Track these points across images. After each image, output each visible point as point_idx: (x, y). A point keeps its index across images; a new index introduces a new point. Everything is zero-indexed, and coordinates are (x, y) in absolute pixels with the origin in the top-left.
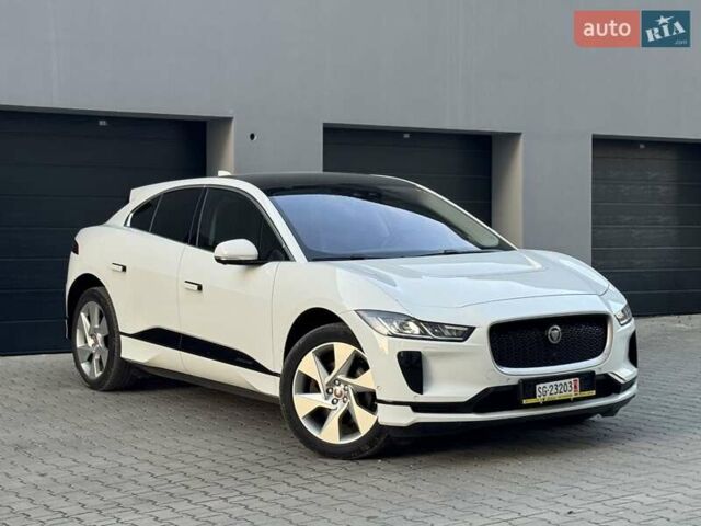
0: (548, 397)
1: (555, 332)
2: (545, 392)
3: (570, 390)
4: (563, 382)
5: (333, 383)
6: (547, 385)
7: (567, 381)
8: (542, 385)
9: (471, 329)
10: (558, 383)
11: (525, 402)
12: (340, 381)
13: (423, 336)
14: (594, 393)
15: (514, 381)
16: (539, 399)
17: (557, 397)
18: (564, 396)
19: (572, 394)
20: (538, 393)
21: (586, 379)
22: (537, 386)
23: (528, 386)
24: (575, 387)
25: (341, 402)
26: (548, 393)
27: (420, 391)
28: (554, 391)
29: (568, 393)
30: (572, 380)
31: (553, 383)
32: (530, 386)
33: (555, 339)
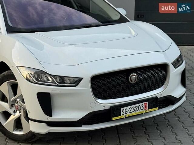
0: (128, 115)
1: (134, 76)
2: (126, 112)
3: (142, 109)
4: (138, 105)
5: (15, 101)
6: (128, 108)
7: (140, 104)
8: (124, 108)
9: (80, 79)
10: (135, 106)
11: (113, 119)
13: (53, 84)
15: (107, 107)
16: (122, 116)
17: (134, 114)
18: (138, 112)
19: (144, 111)
20: (122, 113)
21: (153, 101)
22: (122, 109)
23: (115, 111)
24: (146, 107)
25: (18, 112)
26: (128, 112)
27: (50, 115)
28: (132, 110)
29: (141, 110)
30: (143, 103)
31: (132, 106)
32: (117, 109)
33: (133, 81)
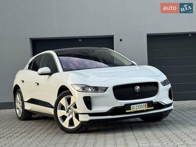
0: (135, 110)
1: (137, 88)
4: (141, 104)
5: (69, 108)
6: (135, 106)
8: (133, 106)
9: (107, 88)
10: (139, 105)
11: (127, 111)
12: (71, 108)
13: (91, 91)
14: (153, 108)
15: (123, 105)
16: (132, 110)
17: (139, 110)
18: (141, 109)
19: (145, 109)
20: (131, 108)
21: (150, 103)
22: (131, 106)
23: (128, 106)
24: (146, 106)
25: (71, 115)
26: (135, 108)
27: (91, 109)
28: (138, 107)
29: (143, 108)
30: (144, 104)
31: (137, 105)
32: (129, 106)
33: (137, 90)
